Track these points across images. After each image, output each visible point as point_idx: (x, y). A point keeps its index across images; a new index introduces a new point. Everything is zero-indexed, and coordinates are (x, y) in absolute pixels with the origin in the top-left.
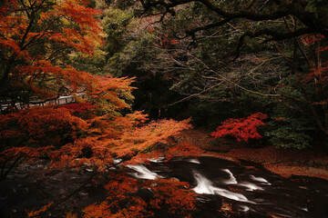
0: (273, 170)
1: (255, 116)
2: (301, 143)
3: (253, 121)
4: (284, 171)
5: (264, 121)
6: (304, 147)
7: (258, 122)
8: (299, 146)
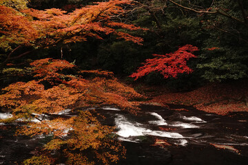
0: (207, 110)
1: (183, 48)
2: (238, 73)
3: (182, 54)
4: (220, 109)
5: (195, 53)
6: (241, 76)
7: (188, 55)
8: (235, 77)
